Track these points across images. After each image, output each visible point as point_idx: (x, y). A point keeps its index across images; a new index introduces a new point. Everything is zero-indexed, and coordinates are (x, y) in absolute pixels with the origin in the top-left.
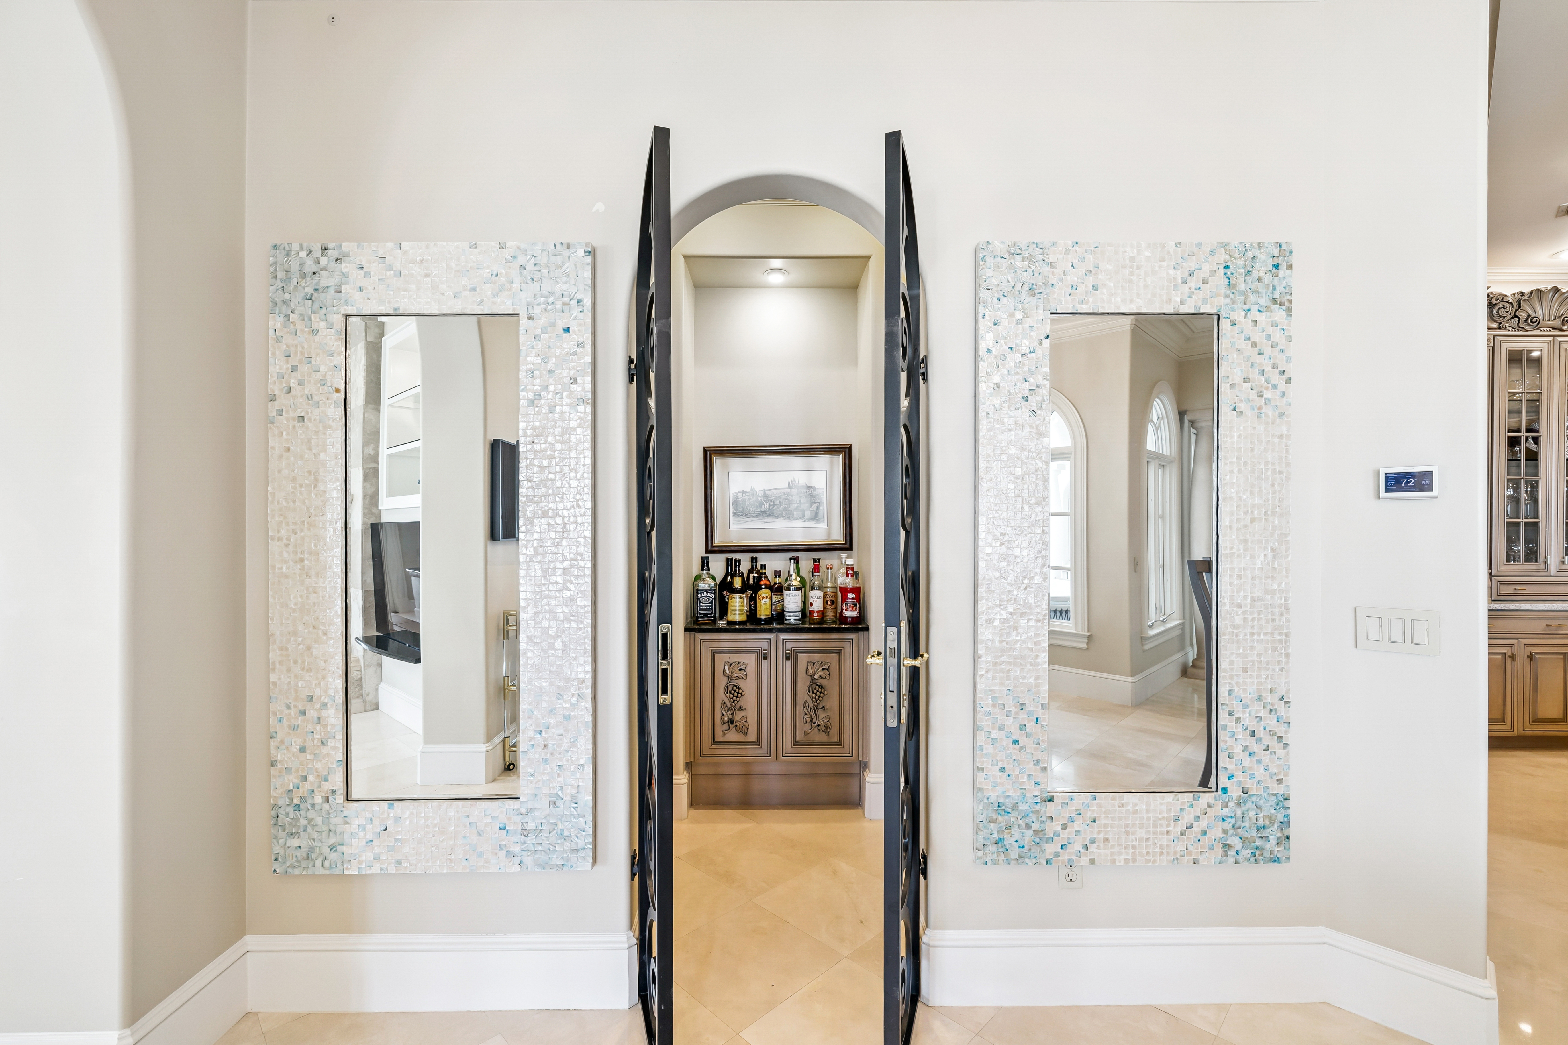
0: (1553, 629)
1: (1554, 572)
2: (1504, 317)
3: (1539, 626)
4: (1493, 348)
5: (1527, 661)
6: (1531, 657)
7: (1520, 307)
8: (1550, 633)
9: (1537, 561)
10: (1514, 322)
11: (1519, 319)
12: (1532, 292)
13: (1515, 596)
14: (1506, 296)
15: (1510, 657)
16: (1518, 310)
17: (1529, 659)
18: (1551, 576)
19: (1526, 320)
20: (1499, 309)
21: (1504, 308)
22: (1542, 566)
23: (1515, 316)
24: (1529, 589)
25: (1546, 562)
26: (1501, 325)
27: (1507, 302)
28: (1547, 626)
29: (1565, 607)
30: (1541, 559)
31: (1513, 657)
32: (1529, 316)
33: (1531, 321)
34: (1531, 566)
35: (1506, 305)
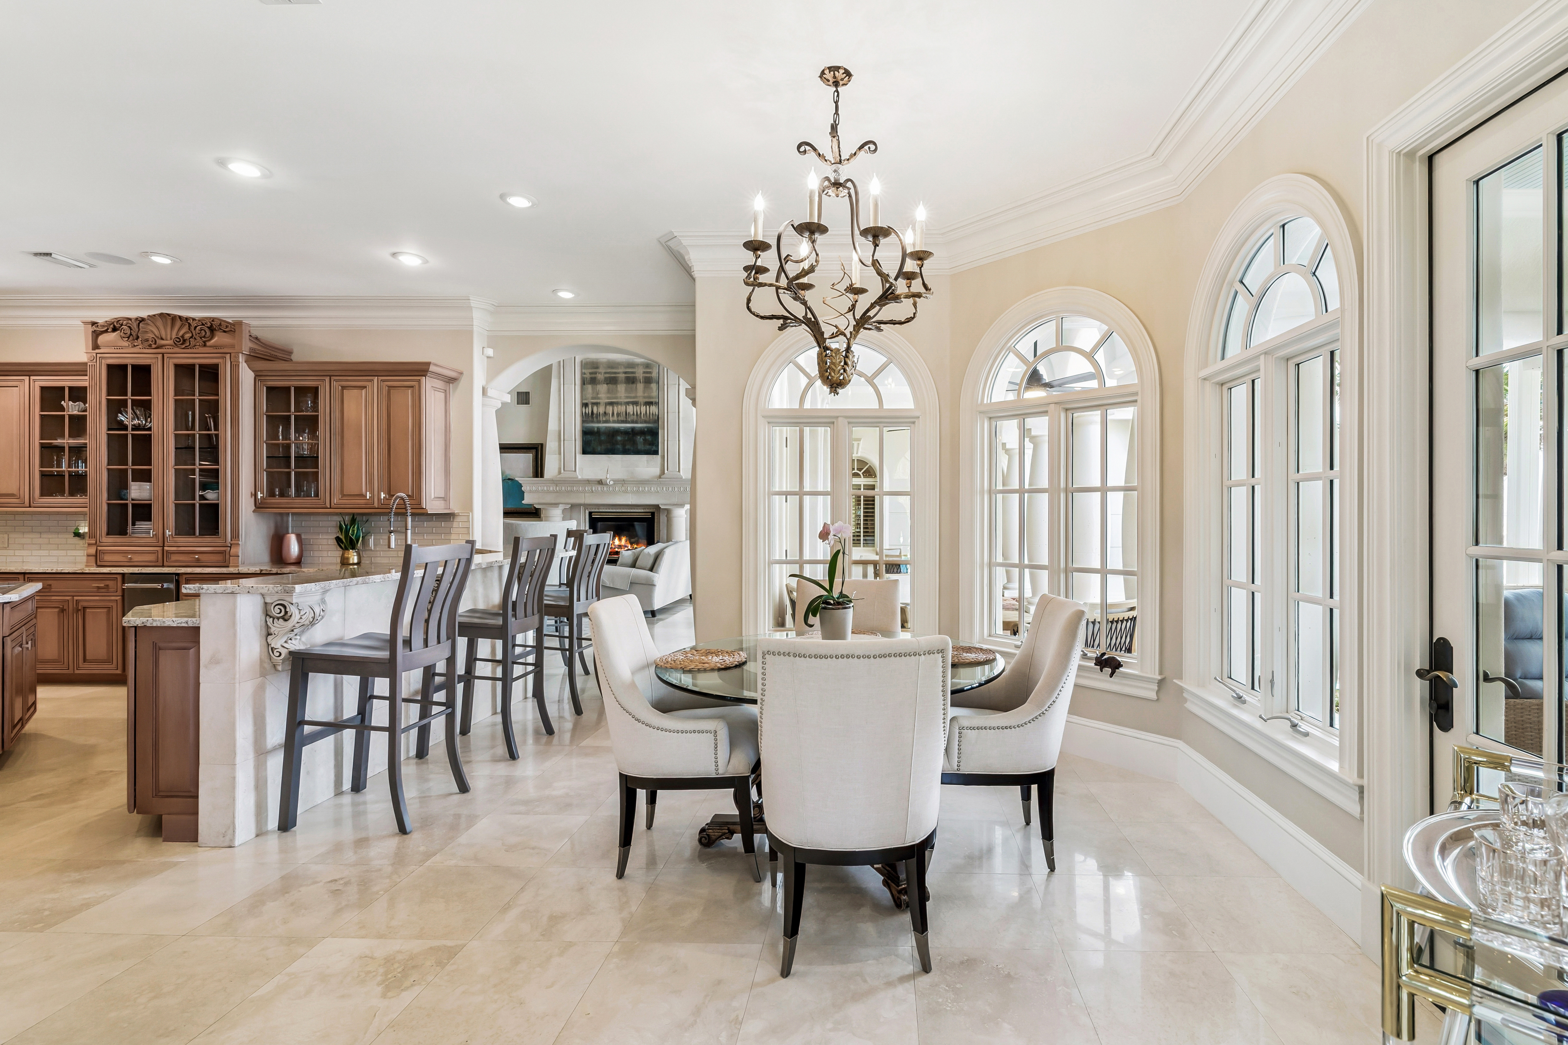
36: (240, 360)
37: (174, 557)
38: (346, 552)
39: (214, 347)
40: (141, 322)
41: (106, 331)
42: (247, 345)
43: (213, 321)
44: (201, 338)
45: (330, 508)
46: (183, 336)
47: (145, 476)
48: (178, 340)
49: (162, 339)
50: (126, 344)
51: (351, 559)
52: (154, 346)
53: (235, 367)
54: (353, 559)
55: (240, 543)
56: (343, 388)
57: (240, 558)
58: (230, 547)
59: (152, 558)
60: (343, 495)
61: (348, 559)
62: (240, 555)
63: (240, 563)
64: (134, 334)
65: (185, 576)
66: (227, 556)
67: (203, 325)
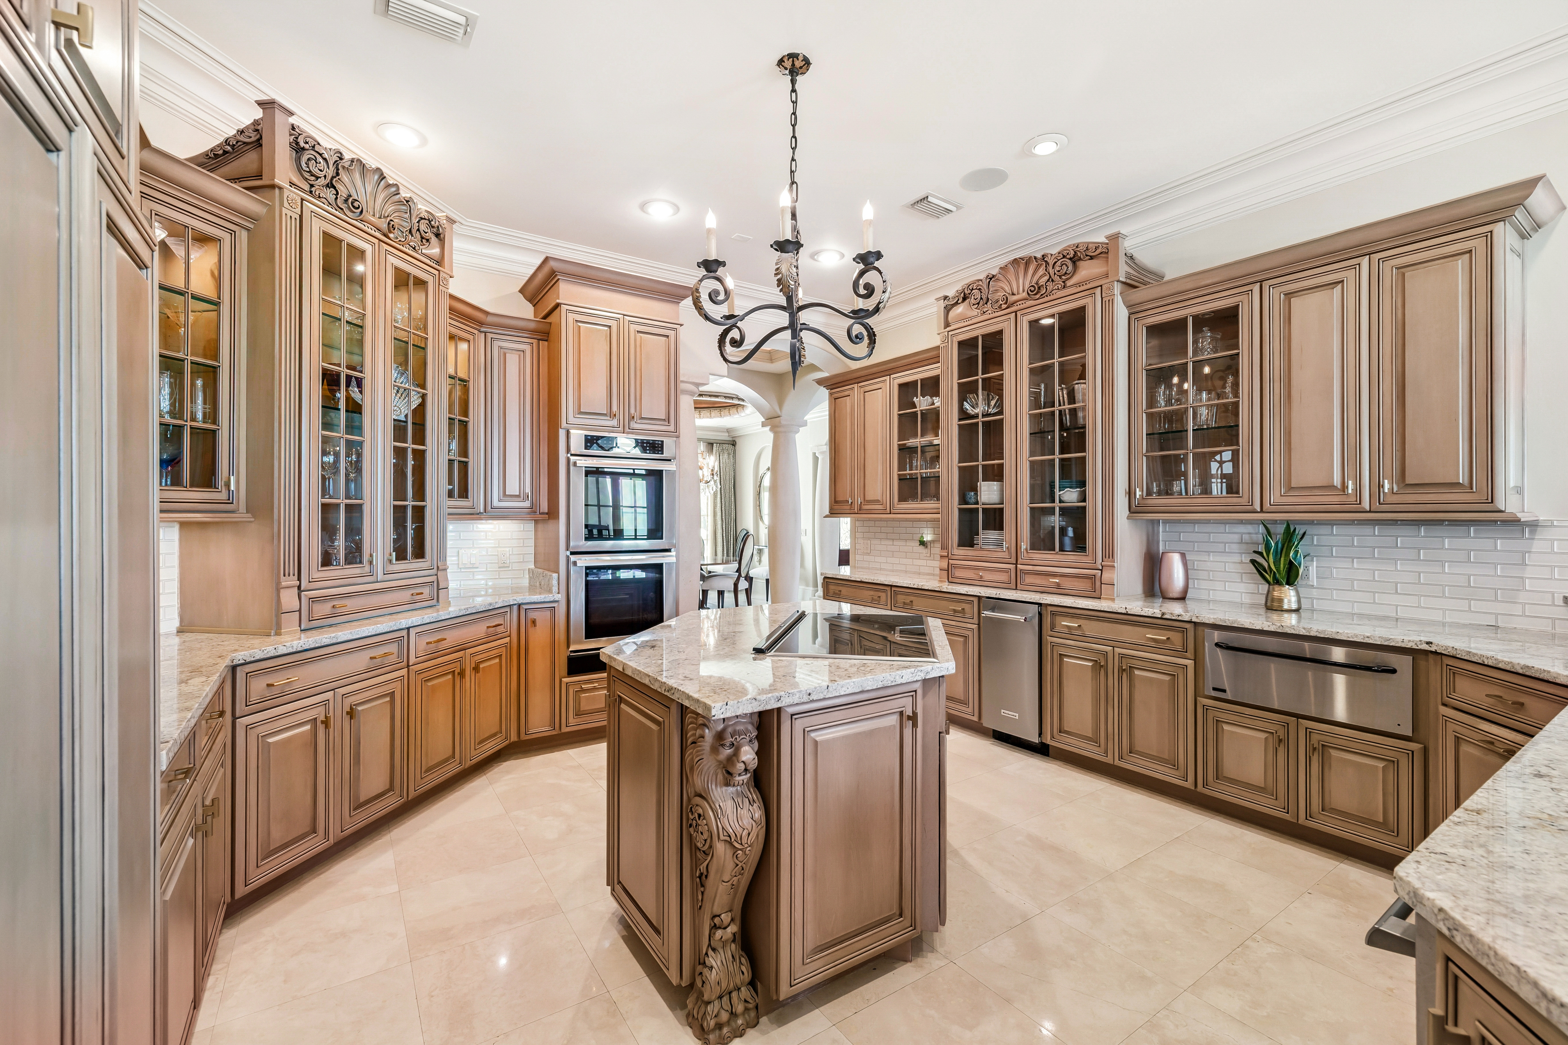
0: (378, 662)
1: (380, 576)
2: (317, 178)
3: (360, 661)
4: (301, 216)
5: (347, 719)
6: (351, 713)
7: (338, 174)
8: (375, 668)
9: (361, 562)
10: (330, 194)
11: (337, 193)
12: (352, 161)
13: (334, 618)
14: (319, 144)
15: (322, 722)
16: (335, 177)
17: (349, 716)
18: (377, 582)
19: (346, 201)
20: (309, 159)
21: (316, 163)
22: (367, 569)
23: (331, 185)
24: (352, 604)
25: (371, 563)
26: (313, 189)
27: (321, 155)
28: (371, 658)
29: (391, 627)
30: (366, 558)
31: (326, 723)
32: (350, 196)
33: (352, 203)
34: (353, 570)
35: (320, 159)
36: (1116, 293)
37: (1029, 579)
38: (1277, 587)
39: (1078, 284)
40: (991, 279)
41: (957, 303)
42: (1123, 270)
43: (1077, 247)
44: (1060, 277)
45: (1262, 511)
46: (1037, 283)
47: (996, 474)
48: (1033, 289)
49: (1013, 294)
50: (975, 312)
51: (1286, 601)
52: (1004, 306)
53: (1107, 305)
54: (1290, 601)
55: (1116, 565)
56: (1289, 295)
57: (1116, 586)
58: (1101, 570)
59: (1003, 577)
60: (1290, 488)
61: (1281, 601)
62: (1116, 584)
63: (1115, 595)
64: (984, 297)
65: (1050, 609)
66: (1098, 583)
67: (1064, 257)
